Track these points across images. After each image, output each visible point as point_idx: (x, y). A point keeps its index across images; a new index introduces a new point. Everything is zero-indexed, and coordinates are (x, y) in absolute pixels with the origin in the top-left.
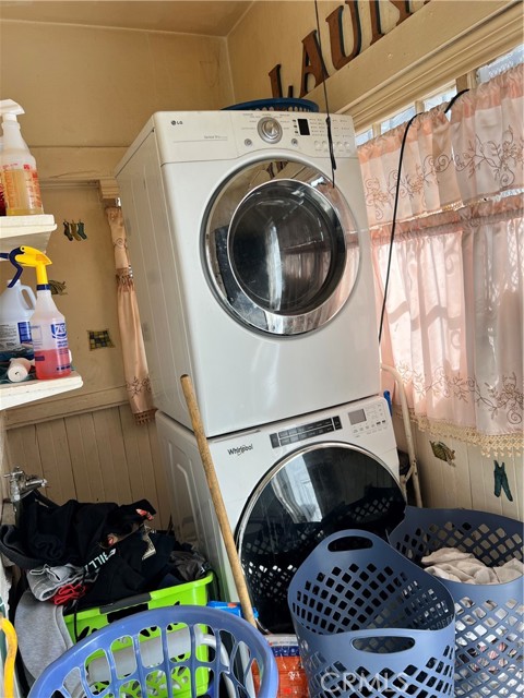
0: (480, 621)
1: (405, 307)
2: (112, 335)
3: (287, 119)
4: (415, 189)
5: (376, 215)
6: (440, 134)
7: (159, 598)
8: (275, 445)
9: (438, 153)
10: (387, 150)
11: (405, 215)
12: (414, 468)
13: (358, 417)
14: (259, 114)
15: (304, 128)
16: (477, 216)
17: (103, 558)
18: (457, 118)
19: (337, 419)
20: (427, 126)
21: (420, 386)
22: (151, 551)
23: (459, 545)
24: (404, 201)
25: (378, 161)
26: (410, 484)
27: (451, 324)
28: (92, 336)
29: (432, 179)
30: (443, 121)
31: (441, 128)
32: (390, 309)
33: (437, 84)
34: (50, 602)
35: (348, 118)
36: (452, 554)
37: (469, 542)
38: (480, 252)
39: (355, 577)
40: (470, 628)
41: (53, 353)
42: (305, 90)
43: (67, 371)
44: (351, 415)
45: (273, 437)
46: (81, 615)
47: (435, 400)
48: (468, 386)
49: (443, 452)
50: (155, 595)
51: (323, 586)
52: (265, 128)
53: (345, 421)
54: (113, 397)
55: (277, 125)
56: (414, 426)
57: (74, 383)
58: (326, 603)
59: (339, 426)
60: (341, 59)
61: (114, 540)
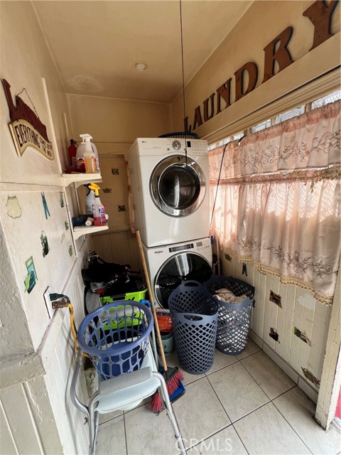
0: (228, 313)
1: (220, 208)
2: (126, 207)
3: (183, 141)
4: (227, 168)
5: (213, 175)
6: (236, 150)
7: (129, 296)
8: (170, 251)
9: (235, 157)
10: (219, 153)
11: (223, 177)
12: (218, 261)
13: (199, 244)
14: (173, 140)
15: (189, 144)
16: (245, 181)
17: (113, 281)
18: (242, 145)
19: (192, 245)
20: (232, 146)
21: (222, 236)
22: (128, 281)
23: (229, 288)
24: (223, 171)
25: (216, 156)
26: (217, 266)
27: (233, 216)
28: (119, 207)
29: (232, 165)
30: (237, 145)
31: (237, 148)
32: (215, 209)
33: (236, 132)
34: (96, 293)
35: (206, 141)
36: (225, 291)
37: (232, 288)
38: (244, 194)
39: (192, 295)
40: (224, 315)
41: (99, 218)
42: (195, 128)
43: (104, 224)
44: (197, 243)
45: (170, 249)
46: (105, 298)
47: (226, 241)
48: (236, 238)
49: (228, 257)
50: (127, 294)
51: (182, 296)
52: (175, 144)
53: (195, 245)
54: (125, 227)
55: (179, 144)
56: (220, 248)
57: (105, 228)
58: (182, 301)
59: (193, 247)
60: (207, 118)
61: (117, 276)
